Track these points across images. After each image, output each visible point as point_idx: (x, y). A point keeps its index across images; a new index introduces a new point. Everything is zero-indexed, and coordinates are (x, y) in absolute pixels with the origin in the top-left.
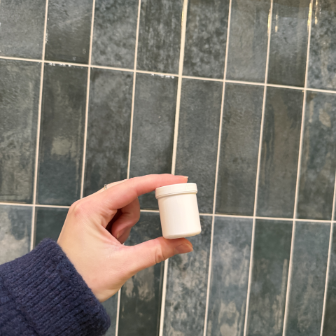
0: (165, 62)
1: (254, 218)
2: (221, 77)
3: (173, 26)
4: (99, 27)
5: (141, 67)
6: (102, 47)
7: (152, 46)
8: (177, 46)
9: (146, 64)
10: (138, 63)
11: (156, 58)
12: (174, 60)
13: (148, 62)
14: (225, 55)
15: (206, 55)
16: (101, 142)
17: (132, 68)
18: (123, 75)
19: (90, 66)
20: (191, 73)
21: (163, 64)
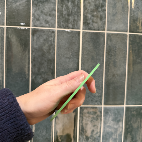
0: (73, 23)
1: (125, 106)
2: (104, 30)
3: (76, 3)
4: (35, 6)
5: (59, 26)
6: (37, 16)
7: (65, 15)
8: (79, 14)
9: (62, 25)
10: (58, 25)
11: (67, 21)
12: (77, 22)
13: (63, 24)
14: (105, 17)
15: (95, 18)
16: (39, 69)
17: (55, 27)
18: (50, 31)
19: (31, 27)
20: (87, 28)
21: (72, 24)
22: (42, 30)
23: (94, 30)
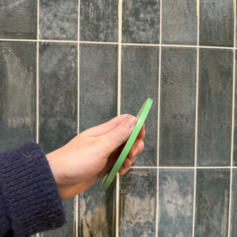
2: (158, 42)
4: (44, 5)
5: (83, 38)
6: (48, 23)
7: (92, 19)
8: (115, 17)
9: (88, 35)
10: (81, 35)
11: (97, 29)
13: (90, 33)
14: (159, 22)
15: (142, 23)
16: (52, 108)
18: (68, 46)
19: (38, 41)
20: (129, 40)
21: (104, 33)
22: (55, 44)
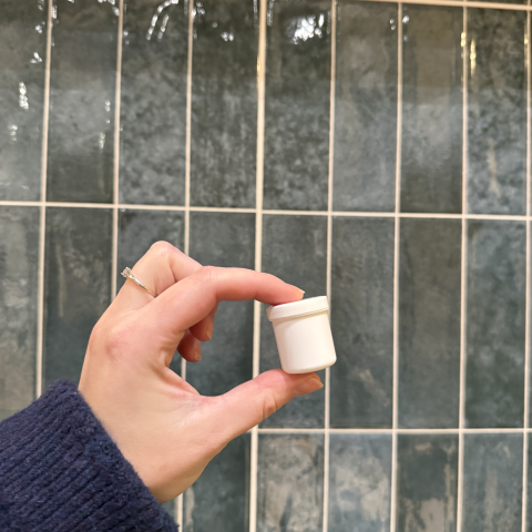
0: (234, 192)
1: (395, 431)
2: (324, 208)
3: (243, 134)
4: (127, 145)
6: (134, 176)
7: (212, 169)
8: (251, 166)
9: (205, 197)
10: (192, 197)
13: (207, 194)
14: (327, 173)
15: (298, 176)
17: (183, 204)
18: (170, 216)
20: (276, 205)
21: (231, 194)
23: (296, 209)
